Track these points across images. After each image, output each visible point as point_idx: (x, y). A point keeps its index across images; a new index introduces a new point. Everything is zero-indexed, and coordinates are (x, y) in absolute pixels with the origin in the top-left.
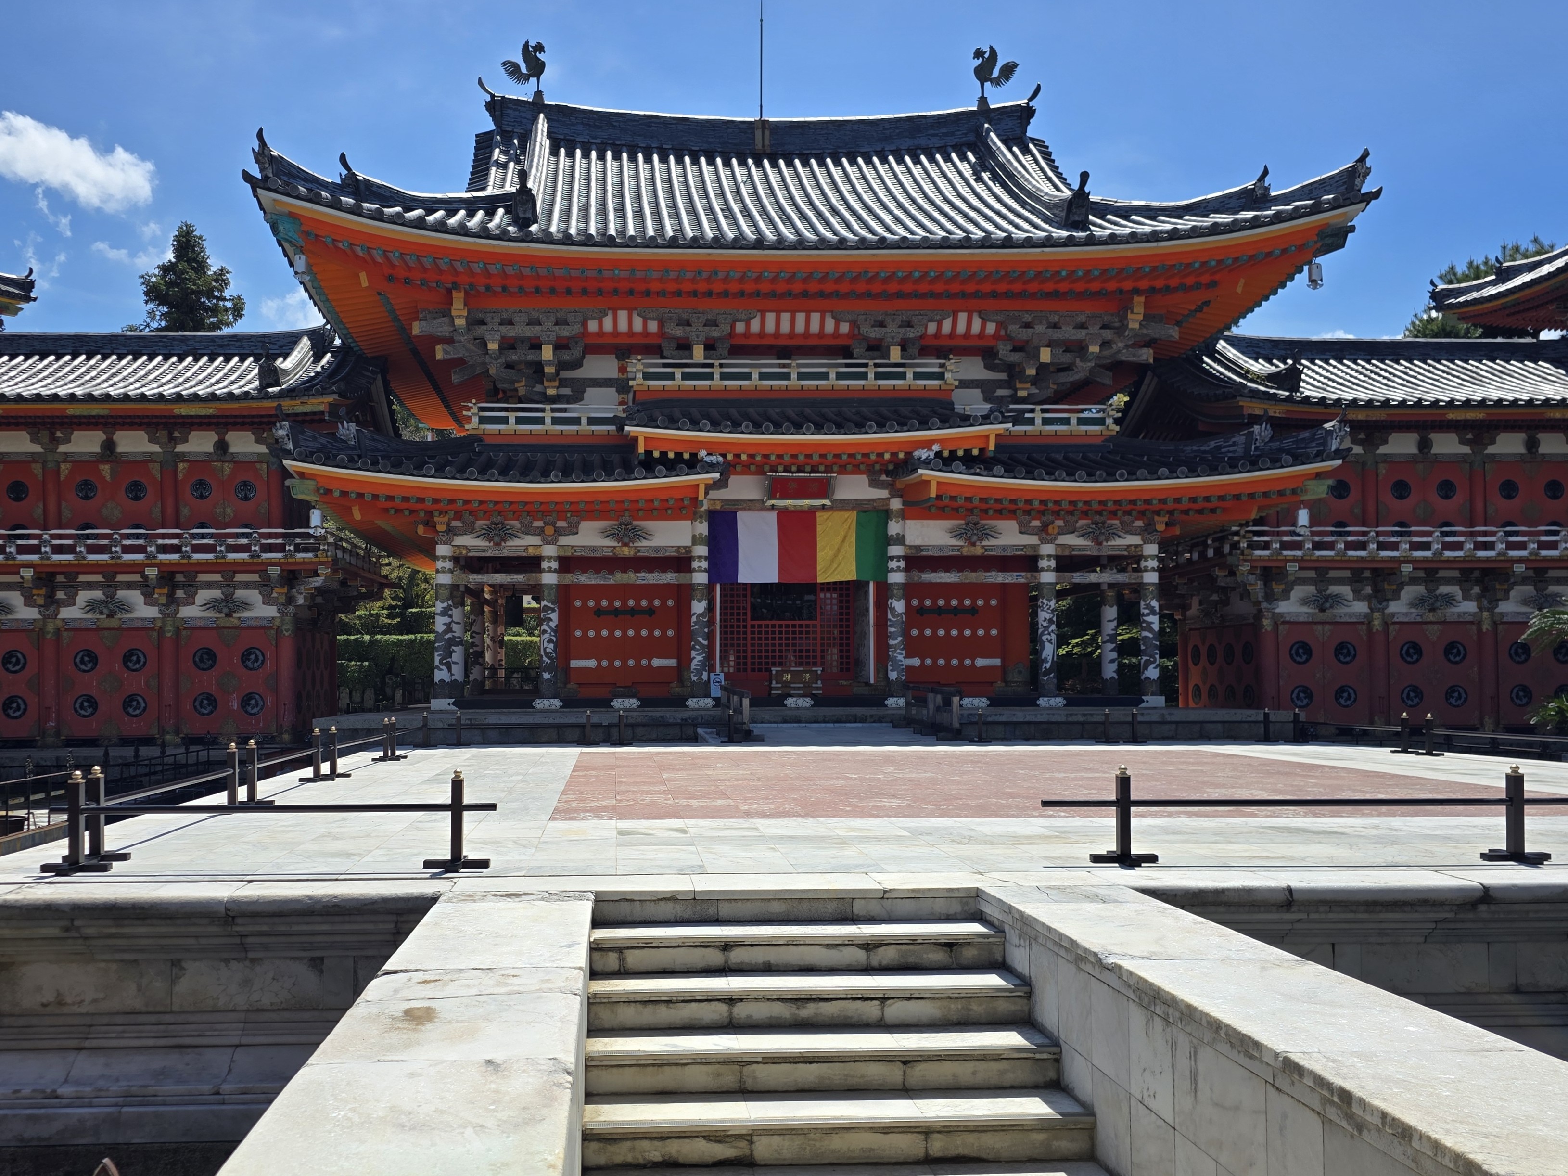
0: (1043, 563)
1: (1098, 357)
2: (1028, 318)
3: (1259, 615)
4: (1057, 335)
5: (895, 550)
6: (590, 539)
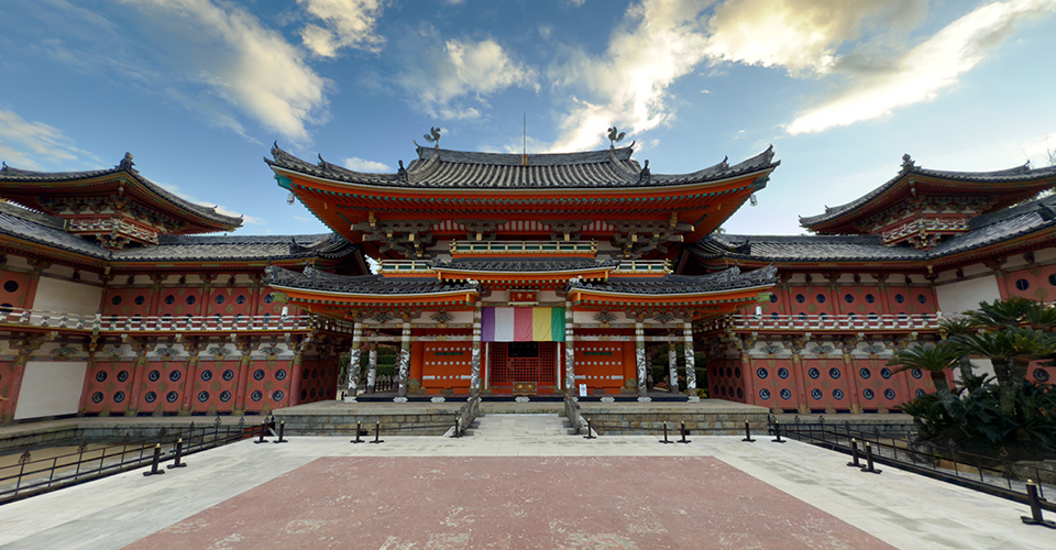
0: (637, 332)
1: (659, 239)
2: (627, 223)
3: (741, 356)
4: (640, 230)
5: (568, 326)
6: (426, 320)
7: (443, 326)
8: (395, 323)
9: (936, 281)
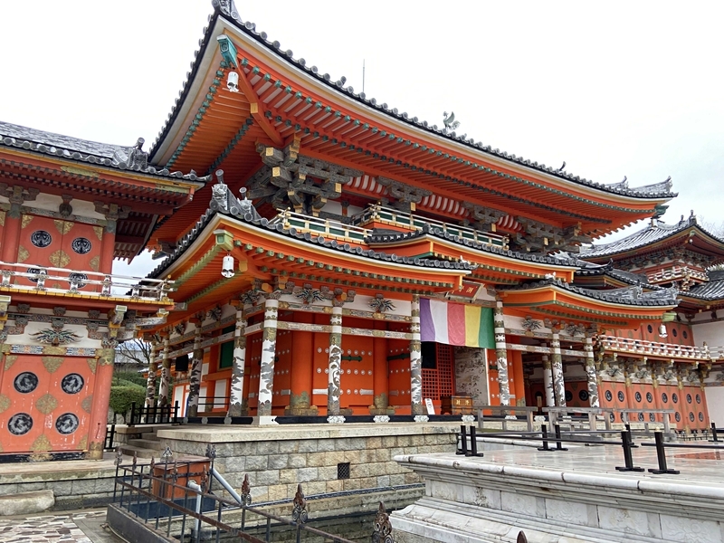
5: (500, 330)
6: (360, 305)
7: (380, 317)
8: (321, 305)
9: (692, 320)
